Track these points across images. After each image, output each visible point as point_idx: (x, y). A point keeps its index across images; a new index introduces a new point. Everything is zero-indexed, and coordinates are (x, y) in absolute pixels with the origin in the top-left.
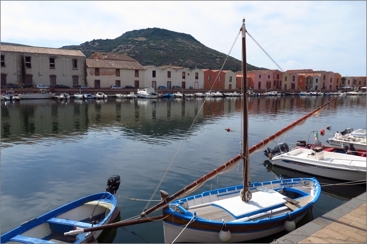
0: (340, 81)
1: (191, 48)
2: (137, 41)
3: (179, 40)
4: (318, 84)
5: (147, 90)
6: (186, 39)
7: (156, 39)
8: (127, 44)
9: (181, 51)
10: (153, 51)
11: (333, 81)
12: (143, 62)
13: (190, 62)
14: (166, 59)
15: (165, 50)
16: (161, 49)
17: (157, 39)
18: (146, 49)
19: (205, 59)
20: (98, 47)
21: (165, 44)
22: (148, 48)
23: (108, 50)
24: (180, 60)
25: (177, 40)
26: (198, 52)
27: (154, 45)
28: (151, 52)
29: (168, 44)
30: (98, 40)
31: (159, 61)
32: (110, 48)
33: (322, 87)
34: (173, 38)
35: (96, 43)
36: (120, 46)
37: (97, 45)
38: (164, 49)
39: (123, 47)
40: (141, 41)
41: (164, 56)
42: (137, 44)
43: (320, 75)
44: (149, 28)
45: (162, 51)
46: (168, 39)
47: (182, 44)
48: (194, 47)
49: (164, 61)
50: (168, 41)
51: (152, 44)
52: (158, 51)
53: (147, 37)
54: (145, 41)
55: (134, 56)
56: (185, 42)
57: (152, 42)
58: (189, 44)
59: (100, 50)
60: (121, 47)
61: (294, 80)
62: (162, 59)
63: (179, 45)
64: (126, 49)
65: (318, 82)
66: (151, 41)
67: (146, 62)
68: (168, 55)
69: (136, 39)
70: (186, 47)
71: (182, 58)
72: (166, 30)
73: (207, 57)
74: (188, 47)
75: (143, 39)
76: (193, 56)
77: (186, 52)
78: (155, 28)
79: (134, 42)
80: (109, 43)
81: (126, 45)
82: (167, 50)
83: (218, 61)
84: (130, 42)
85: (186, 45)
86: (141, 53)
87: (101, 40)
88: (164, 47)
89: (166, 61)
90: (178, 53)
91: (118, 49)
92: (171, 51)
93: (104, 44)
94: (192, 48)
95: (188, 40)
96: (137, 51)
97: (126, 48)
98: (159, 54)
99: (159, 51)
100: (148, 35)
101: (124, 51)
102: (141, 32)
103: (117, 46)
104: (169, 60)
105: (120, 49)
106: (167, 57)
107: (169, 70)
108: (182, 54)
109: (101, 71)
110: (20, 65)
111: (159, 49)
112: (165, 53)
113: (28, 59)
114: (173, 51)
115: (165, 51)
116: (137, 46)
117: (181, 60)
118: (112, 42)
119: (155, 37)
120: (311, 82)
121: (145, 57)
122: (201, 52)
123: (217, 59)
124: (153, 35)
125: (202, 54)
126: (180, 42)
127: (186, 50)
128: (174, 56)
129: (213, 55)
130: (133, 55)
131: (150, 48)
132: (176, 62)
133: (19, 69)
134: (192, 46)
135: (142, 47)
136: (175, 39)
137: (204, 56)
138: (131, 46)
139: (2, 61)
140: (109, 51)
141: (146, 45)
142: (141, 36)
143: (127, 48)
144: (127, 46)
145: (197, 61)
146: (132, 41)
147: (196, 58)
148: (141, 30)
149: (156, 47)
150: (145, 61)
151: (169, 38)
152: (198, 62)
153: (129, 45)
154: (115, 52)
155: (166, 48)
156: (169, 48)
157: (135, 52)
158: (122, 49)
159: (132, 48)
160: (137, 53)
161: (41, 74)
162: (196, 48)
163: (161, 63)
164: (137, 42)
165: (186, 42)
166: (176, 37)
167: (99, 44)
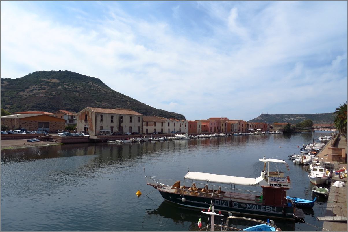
0: (246, 125)
1: (103, 92)
2: (50, 82)
3: (91, 83)
4: (243, 127)
5: (185, 135)
6: (96, 83)
7: (69, 82)
8: (41, 85)
9: (95, 94)
10: (69, 93)
11: (243, 126)
12: (63, 103)
13: (106, 105)
14: (84, 101)
15: (81, 92)
16: (77, 92)
17: (71, 82)
18: (61, 90)
19: (118, 102)
20: (7, 86)
21: (79, 87)
22: (64, 90)
23: (20, 90)
24: (96, 102)
25: (89, 84)
26: (110, 95)
27: (69, 87)
28: (67, 94)
29: (82, 87)
30: (6, 79)
31: (76, 102)
32: (22, 88)
33: (238, 129)
34: (85, 82)
35: (4, 82)
36: (32, 86)
37: (6, 84)
38: (79, 92)
39: (37, 88)
40: (55, 83)
41: (81, 98)
42: (51, 85)
43: (237, 122)
44: (60, 71)
45: (78, 94)
46: (81, 82)
47: (95, 88)
48: (105, 90)
49: (82, 103)
50: (81, 84)
51: (67, 86)
52: (74, 94)
53: (60, 80)
54: (58, 83)
55: (52, 98)
56: (96, 85)
57: (66, 85)
58: (101, 88)
59: (11, 89)
60: (34, 88)
61: (226, 126)
62: (80, 101)
63: (93, 89)
64: (40, 90)
65: (237, 126)
66: (64, 83)
67: (65, 104)
69: (49, 81)
70: (99, 90)
71: (98, 100)
72: (78, 74)
73: (119, 100)
74: (101, 91)
75: (57, 81)
76: (107, 99)
77: (101, 95)
78: (66, 71)
79: (47, 84)
80: (20, 82)
81: (39, 86)
82: (82, 92)
83: (129, 104)
84: (43, 83)
85: (98, 89)
86: (59, 95)
87: (9, 79)
88: (79, 90)
89: (83, 103)
90: (93, 96)
91: (31, 89)
92: (86, 94)
93: (14, 84)
94: (105, 91)
95: (98, 84)
96: (54, 93)
97: (40, 88)
98: (76, 96)
100: (60, 77)
101: (39, 91)
102: (51, 73)
103: (29, 87)
104: (86, 102)
105: (34, 90)
106: (84, 99)
107: (175, 122)
108: (97, 97)
109: (149, 123)
110: (119, 121)
111: (75, 92)
112: (81, 95)
113: (122, 117)
114: (89, 94)
115: (81, 94)
116: (52, 87)
117: (98, 103)
118: (23, 82)
119: (68, 79)
120: (233, 127)
121: (63, 99)
122: (113, 96)
123: (128, 103)
124: (65, 77)
125: (114, 97)
126: (92, 86)
127: (100, 93)
128: (90, 99)
129: (123, 99)
130: (51, 96)
131: (65, 90)
132: (93, 104)
133: (118, 123)
134: (104, 89)
135: (57, 89)
136: (87, 83)
137: (116, 99)
138: (45, 87)
139: (112, 119)
140: (22, 90)
141: (61, 87)
142: (53, 78)
143: (42, 89)
144: (41, 87)
145: (111, 104)
146: (45, 82)
147: (110, 101)
148: (51, 72)
149: (71, 90)
150: (65, 102)
152: (113, 105)
153: (43, 86)
154: (29, 92)
155: (81, 91)
156: (84, 91)
157: (52, 93)
158: (36, 89)
159: (47, 89)
160: (54, 94)
161: (126, 126)
162: (108, 91)
163: (79, 104)
164: (50, 84)
165: (98, 86)
166: (88, 81)
167: (8, 83)
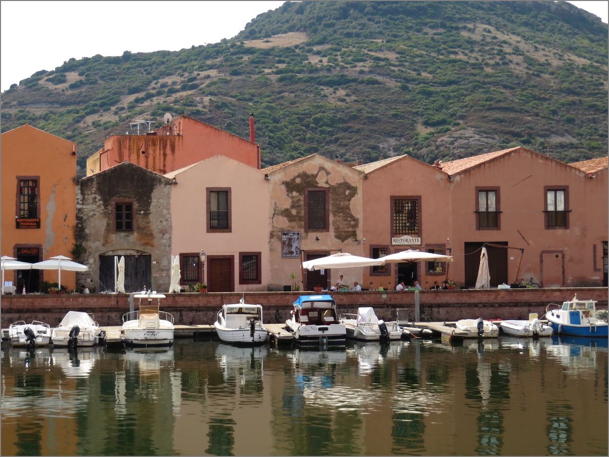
3: (480, 31)
7: (349, 35)
9: (449, 83)
10: (292, 95)
14: (345, 130)
15: (364, 82)
16: (342, 82)
18: (265, 84)
20: (69, 92)
21: (379, 55)
25: (462, 33)
27: (323, 64)
29: (394, 57)
34: (443, 26)
35: (72, 75)
36: (163, 81)
37: (69, 84)
38: (357, 80)
40: (270, 52)
41: (341, 115)
45: (341, 93)
47: (480, 50)
48: (544, 60)
50: (408, 39)
51: (316, 60)
52: (318, 94)
53: (315, 31)
54: (290, 50)
57: (318, 53)
63: (460, 57)
66: (317, 48)
68: (360, 110)
69: (255, 43)
70: (494, 61)
75: (291, 40)
76: (502, 105)
77: (478, 88)
82: (371, 83)
88: (362, 72)
90: (429, 94)
92: (388, 89)
98: (320, 107)
99: (327, 90)
104: (358, 131)
106: (355, 118)
108: (449, 98)
111: (330, 84)
112: (352, 98)
114: (405, 88)
115: (355, 92)
127: (487, 76)
128: (393, 112)
131: (291, 78)
134: (540, 54)
136: (457, 28)
141: (281, 67)
142: (291, 29)
149: (321, 74)
151: (425, 24)
155: (370, 77)
156: (387, 75)
167: (82, 78)
